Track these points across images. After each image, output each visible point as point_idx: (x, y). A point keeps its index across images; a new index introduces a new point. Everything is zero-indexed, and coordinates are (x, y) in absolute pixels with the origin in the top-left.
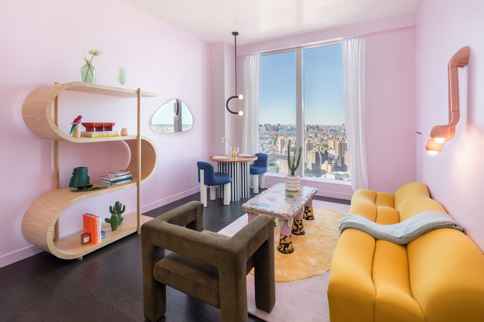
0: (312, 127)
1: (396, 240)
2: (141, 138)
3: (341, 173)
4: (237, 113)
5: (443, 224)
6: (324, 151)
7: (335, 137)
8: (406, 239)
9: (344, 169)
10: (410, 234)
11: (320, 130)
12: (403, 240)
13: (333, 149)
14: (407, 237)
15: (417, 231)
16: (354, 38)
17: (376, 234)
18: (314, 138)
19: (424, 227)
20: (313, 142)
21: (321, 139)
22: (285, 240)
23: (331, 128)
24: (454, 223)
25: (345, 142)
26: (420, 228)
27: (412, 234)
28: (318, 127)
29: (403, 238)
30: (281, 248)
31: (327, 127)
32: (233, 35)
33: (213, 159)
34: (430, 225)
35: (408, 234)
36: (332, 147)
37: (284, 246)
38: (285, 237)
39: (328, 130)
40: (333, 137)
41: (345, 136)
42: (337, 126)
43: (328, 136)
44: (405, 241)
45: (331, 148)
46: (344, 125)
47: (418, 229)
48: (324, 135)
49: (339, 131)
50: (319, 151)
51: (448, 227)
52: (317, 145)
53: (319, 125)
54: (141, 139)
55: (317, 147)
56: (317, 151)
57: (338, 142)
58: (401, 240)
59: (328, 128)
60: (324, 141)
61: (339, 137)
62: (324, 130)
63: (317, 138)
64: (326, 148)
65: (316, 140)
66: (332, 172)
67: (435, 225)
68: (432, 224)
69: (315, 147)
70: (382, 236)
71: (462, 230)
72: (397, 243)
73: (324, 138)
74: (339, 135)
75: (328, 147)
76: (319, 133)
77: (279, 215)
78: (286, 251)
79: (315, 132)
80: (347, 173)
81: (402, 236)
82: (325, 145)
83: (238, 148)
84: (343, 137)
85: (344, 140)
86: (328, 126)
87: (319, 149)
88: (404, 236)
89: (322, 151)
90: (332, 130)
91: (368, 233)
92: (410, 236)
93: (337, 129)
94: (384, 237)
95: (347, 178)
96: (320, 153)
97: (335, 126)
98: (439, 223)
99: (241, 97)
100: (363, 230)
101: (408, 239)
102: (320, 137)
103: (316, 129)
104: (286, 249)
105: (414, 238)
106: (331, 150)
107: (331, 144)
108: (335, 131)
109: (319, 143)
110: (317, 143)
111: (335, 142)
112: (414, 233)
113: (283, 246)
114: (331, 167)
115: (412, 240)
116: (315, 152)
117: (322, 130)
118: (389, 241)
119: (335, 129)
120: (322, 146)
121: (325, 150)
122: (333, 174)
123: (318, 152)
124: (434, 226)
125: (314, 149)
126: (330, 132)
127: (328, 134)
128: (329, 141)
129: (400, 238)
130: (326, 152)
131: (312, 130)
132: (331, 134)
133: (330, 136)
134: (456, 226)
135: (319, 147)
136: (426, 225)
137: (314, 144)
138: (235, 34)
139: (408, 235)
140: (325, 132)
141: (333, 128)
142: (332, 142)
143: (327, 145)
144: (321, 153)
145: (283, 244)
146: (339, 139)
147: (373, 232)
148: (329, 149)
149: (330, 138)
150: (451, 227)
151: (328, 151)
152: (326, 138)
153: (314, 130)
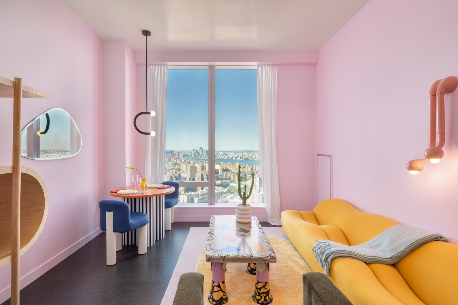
0: (166, 152)
1: (387, 261)
2: (21, 171)
3: (192, 193)
4: (149, 134)
5: (431, 238)
6: (177, 175)
7: (187, 161)
8: (397, 259)
9: (195, 190)
10: (401, 253)
11: (174, 155)
12: (394, 260)
13: (185, 172)
14: (398, 256)
15: (408, 249)
16: (268, 65)
17: (367, 258)
18: (168, 163)
19: (414, 244)
20: (167, 166)
21: (175, 163)
22: (266, 287)
23: (184, 153)
24: (440, 236)
25: (195, 166)
26: (411, 245)
27: (403, 252)
28: (171, 152)
29: (394, 258)
30: (261, 298)
31: (179, 152)
32: (143, 34)
33: (118, 194)
34: (420, 241)
35: (398, 253)
36: (185, 170)
37: (265, 295)
38: (265, 284)
39: (181, 155)
40: (186, 161)
41: (195, 160)
42: (188, 151)
43: (181, 160)
44: (396, 260)
45: (183, 171)
46: (194, 151)
47: (409, 247)
48: (177, 159)
49: (191, 156)
50: (173, 174)
51: (434, 240)
52: (171, 169)
53: (172, 150)
54: (21, 173)
55: (171, 171)
56: (171, 174)
57: (189, 166)
58: (392, 260)
59: (181, 153)
60: (177, 165)
61: (190, 162)
62: (177, 155)
63: (171, 163)
64: (179, 172)
65: (170, 165)
66: (184, 193)
67: (425, 240)
68: (422, 239)
69: (170, 171)
70: (373, 259)
71: (446, 241)
72: (388, 264)
73: (177, 162)
74: (190, 159)
75: (181, 171)
76: (173, 158)
77: (262, 258)
78: (267, 301)
79: (169, 157)
80: (197, 193)
81: (393, 256)
82: (178, 169)
83: (153, 177)
84: (194, 161)
85: (195, 164)
86: (181, 152)
87: (173, 173)
88: (396, 255)
89: (176, 175)
90: (184, 155)
91: (358, 258)
92: (401, 254)
93: (188, 154)
94: (375, 261)
95: (197, 198)
96: (173, 177)
97: (187, 151)
98: (427, 238)
99: (153, 114)
100: (353, 257)
101: (399, 258)
102: (174, 162)
103: (170, 154)
104: (267, 298)
105: (405, 256)
106: (183, 173)
107: (183, 167)
108: (186, 156)
109: (173, 167)
110: (171, 167)
111: (187, 165)
112: (405, 251)
113: (263, 296)
114: (184, 188)
115: (402, 258)
116: (169, 175)
117: (175, 155)
118: (380, 263)
119: (187, 154)
120: (176, 170)
121: (179, 173)
122: (186, 195)
123: (172, 176)
124: (423, 241)
125: (168, 173)
126: (182, 156)
127: (181, 158)
128: (182, 165)
129: (391, 258)
130: (179, 175)
131: (166, 155)
132: (183, 159)
133: (183, 161)
134: (441, 237)
135: (173, 171)
136: (415, 241)
137: (168, 169)
138: (146, 33)
139: (400, 254)
140: (178, 156)
141: (185, 153)
142: (185, 166)
143: (180, 169)
144: (175, 177)
145: (263, 293)
146: (190, 163)
147: (363, 257)
148: (182, 173)
149: (183, 162)
150: (437, 239)
151: (181, 174)
152: (179, 162)
153: (168, 155)
